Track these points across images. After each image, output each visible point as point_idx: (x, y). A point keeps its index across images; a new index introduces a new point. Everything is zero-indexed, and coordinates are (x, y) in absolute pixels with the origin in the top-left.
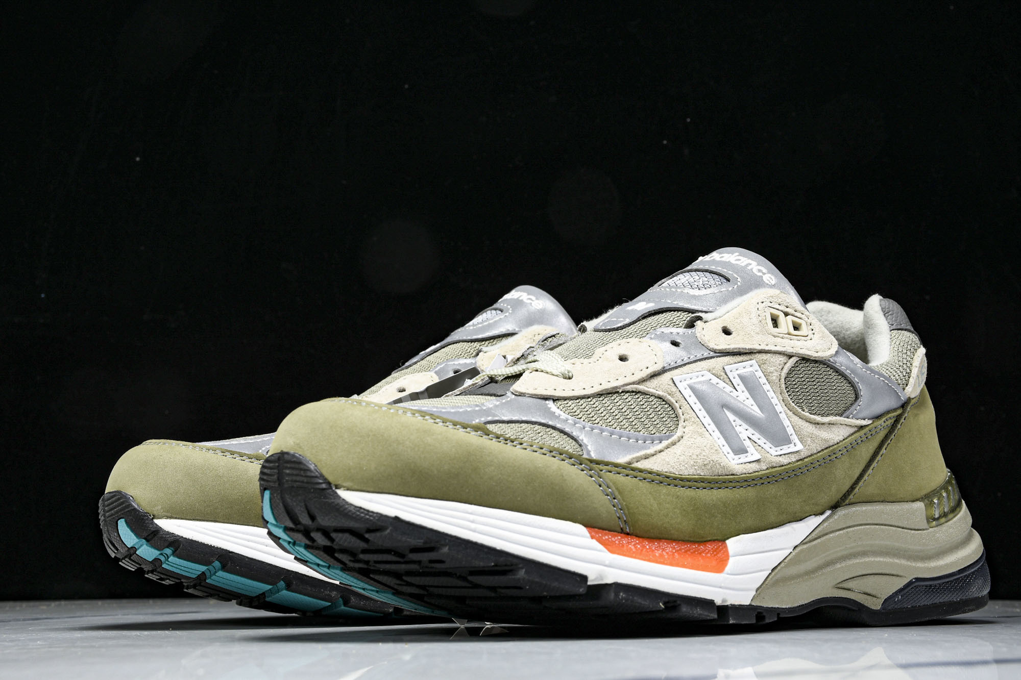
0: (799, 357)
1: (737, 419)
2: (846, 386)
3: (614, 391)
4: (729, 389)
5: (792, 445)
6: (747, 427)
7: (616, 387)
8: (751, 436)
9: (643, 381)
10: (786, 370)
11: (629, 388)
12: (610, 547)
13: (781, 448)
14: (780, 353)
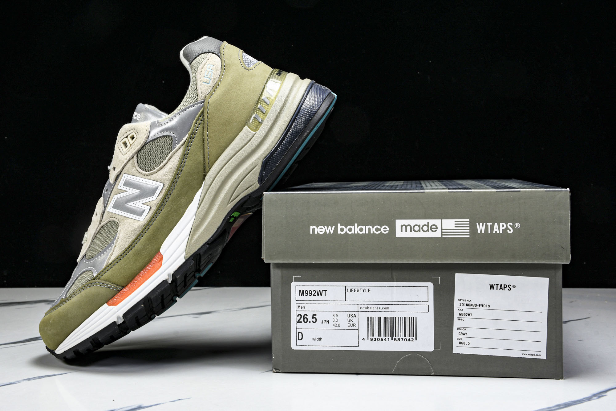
0: (136, 154)
1: (133, 202)
2: (163, 140)
3: (96, 234)
4: (124, 194)
5: (159, 187)
6: (139, 201)
7: (95, 234)
8: (143, 203)
9: (100, 223)
10: (136, 164)
11: (99, 229)
12: (115, 304)
13: (156, 193)
14: (129, 160)
